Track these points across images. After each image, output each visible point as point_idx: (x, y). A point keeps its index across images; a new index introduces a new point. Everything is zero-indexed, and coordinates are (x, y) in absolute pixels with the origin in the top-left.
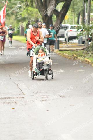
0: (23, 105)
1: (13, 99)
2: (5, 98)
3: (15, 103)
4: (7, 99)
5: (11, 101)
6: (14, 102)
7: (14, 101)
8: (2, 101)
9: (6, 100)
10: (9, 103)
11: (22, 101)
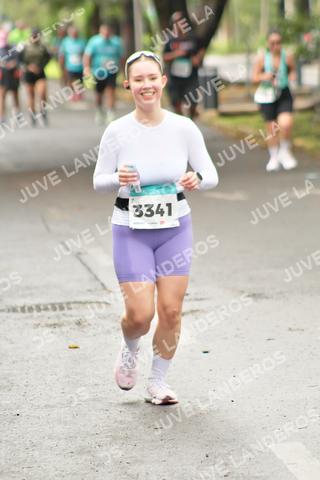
0: (108, 332)
1: (69, 309)
2: (38, 308)
3: (79, 323)
4: (46, 309)
5: (64, 319)
6: (72, 319)
7: (71, 316)
8: (27, 318)
9: (43, 312)
10: (54, 325)
11: (105, 318)
